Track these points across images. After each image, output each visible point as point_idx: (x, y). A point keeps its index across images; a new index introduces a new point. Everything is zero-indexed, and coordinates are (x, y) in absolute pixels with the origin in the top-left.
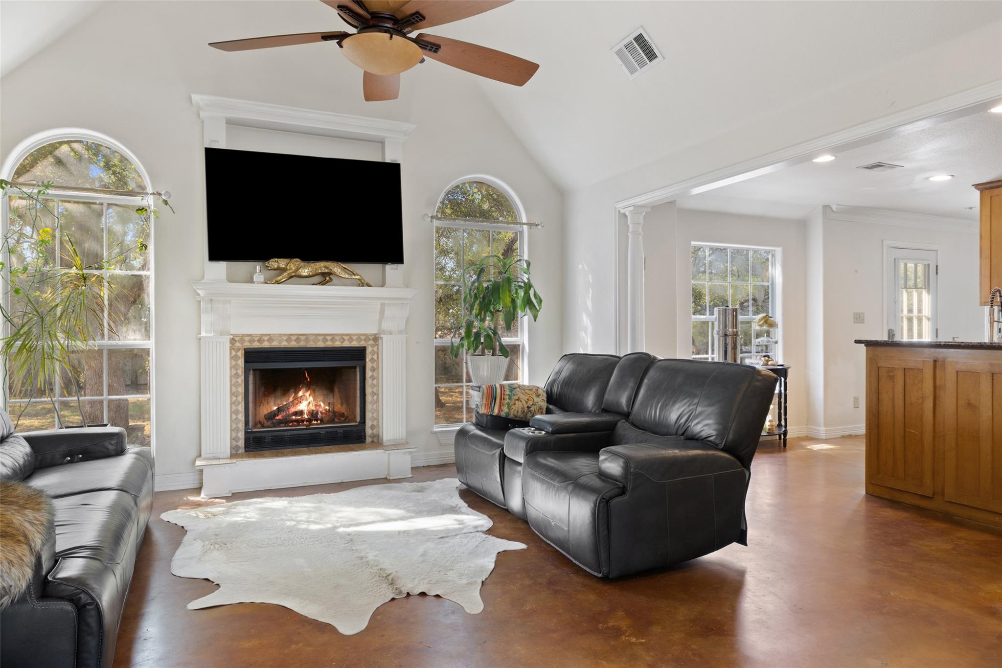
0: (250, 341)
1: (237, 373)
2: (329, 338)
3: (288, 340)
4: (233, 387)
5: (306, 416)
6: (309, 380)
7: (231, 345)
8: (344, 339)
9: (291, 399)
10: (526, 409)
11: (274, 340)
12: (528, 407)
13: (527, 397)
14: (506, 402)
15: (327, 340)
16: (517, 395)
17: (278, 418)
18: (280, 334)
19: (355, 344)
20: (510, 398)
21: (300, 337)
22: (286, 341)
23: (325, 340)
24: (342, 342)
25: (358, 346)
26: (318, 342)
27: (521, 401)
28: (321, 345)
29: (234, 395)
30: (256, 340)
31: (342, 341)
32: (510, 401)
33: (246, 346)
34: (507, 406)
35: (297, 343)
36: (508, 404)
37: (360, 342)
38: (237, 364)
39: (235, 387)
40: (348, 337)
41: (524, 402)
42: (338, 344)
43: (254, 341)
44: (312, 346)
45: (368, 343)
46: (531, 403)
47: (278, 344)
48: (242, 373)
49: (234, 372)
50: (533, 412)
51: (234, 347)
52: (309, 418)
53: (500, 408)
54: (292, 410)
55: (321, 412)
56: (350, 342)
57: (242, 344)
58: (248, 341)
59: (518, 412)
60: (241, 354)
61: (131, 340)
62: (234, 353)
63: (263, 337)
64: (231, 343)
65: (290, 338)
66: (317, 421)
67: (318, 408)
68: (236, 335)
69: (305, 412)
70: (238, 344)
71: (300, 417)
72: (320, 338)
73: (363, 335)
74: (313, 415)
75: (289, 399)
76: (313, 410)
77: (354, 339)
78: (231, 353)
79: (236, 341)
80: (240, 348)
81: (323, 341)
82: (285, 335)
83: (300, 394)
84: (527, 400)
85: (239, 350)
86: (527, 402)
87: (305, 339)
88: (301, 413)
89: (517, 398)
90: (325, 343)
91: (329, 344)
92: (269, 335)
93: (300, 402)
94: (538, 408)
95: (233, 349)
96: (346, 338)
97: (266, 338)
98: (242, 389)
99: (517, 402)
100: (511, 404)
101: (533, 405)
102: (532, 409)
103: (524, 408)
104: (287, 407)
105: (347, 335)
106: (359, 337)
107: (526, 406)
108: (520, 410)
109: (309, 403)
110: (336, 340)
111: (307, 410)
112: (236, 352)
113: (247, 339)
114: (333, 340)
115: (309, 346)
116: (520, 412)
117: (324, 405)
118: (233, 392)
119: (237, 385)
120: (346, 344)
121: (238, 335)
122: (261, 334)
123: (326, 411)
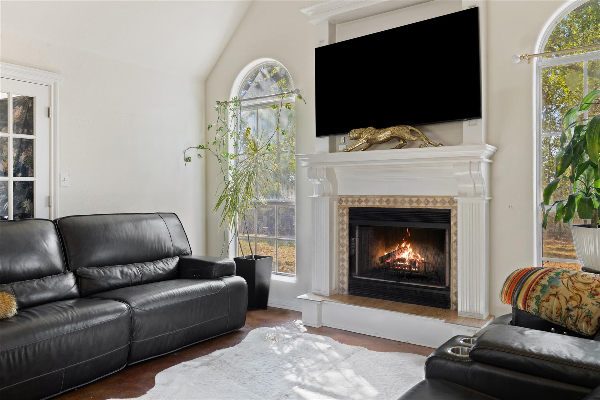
0: (352, 202)
1: (343, 227)
2: (414, 200)
3: (380, 201)
4: (340, 239)
5: (407, 263)
6: (409, 235)
7: (339, 204)
8: (428, 201)
9: (397, 248)
10: (564, 311)
11: (369, 201)
12: (568, 309)
13: (571, 294)
14: (535, 295)
15: (412, 202)
16: (557, 287)
17: (387, 261)
18: (374, 196)
19: (439, 206)
20: (542, 291)
21: (390, 198)
22: (379, 201)
23: (411, 202)
24: (427, 204)
25: (442, 208)
26: (405, 203)
27: (558, 299)
28: (407, 206)
29: (341, 246)
30: (357, 200)
31: (426, 202)
32: (541, 295)
33: (350, 205)
34: (535, 301)
35: (388, 203)
36: (538, 298)
37: (444, 204)
38: (343, 221)
39: (341, 239)
40: (433, 199)
41: (563, 301)
42: (422, 206)
43: (355, 201)
44: (399, 207)
45: (453, 206)
46: (574, 303)
47: (372, 204)
48: (347, 228)
49: (341, 227)
50: (575, 318)
51: (341, 206)
52: (409, 265)
53: (526, 302)
54: (397, 257)
55: (418, 262)
56: (435, 204)
57: (347, 203)
58: (351, 201)
59: (552, 313)
60: (346, 212)
61: (290, 199)
62: (341, 211)
63: (361, 198)
64: (339, 202)
65: (382, 199)
66: (415, 269)
67: (416, 258)
68: (343, 196)
69: (407, 260)
70: (344, 204)
71: (403, 264)
72: (407, 199)
73: (447, 197)
74: (413, 263)
75: (395, 248)
76: (413, 260)
77: (439, 201)
78: (339, 211)
79: (342, 201)
80: (345, 207)
81: (409, 203)
82: (377, 196)
83: (403, 245)
84: (568, 298)
85: (345, 208)
86: (567, 301)
87: (394, 200)
88: (403, 260)
89: (555, 293)
90: (410, 205)
91: (415, 205)
92: (365, 196)
93: (403, 252)
94: (584, 314)
95: (341, 208)
96: (431, 200)
97: (363, 199)
98: (346, 241)
99: (552, 298)
100: (541, 299)
101: (576, 307)
102: (574, 313)
103: (561, 309)
104: (394, 254)
105: (431, 197)
106: (443, 199)
107: (564, 307)
108: (554, 311)
109: (410, 253)
110: (421, 202)
111: (408, 259)
112: (343, 210)
113: (350, 199)
114: (418, 202)
115: (397, 207)
116: (554, 313)
117: (421, 256)
118: (341, 243)
119: (343, 238)
120: (431, 206)
121: (344, 197)
122: (360, 196)
123: (422, 262)
